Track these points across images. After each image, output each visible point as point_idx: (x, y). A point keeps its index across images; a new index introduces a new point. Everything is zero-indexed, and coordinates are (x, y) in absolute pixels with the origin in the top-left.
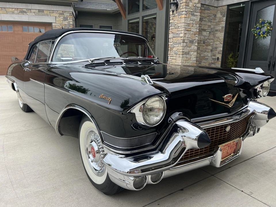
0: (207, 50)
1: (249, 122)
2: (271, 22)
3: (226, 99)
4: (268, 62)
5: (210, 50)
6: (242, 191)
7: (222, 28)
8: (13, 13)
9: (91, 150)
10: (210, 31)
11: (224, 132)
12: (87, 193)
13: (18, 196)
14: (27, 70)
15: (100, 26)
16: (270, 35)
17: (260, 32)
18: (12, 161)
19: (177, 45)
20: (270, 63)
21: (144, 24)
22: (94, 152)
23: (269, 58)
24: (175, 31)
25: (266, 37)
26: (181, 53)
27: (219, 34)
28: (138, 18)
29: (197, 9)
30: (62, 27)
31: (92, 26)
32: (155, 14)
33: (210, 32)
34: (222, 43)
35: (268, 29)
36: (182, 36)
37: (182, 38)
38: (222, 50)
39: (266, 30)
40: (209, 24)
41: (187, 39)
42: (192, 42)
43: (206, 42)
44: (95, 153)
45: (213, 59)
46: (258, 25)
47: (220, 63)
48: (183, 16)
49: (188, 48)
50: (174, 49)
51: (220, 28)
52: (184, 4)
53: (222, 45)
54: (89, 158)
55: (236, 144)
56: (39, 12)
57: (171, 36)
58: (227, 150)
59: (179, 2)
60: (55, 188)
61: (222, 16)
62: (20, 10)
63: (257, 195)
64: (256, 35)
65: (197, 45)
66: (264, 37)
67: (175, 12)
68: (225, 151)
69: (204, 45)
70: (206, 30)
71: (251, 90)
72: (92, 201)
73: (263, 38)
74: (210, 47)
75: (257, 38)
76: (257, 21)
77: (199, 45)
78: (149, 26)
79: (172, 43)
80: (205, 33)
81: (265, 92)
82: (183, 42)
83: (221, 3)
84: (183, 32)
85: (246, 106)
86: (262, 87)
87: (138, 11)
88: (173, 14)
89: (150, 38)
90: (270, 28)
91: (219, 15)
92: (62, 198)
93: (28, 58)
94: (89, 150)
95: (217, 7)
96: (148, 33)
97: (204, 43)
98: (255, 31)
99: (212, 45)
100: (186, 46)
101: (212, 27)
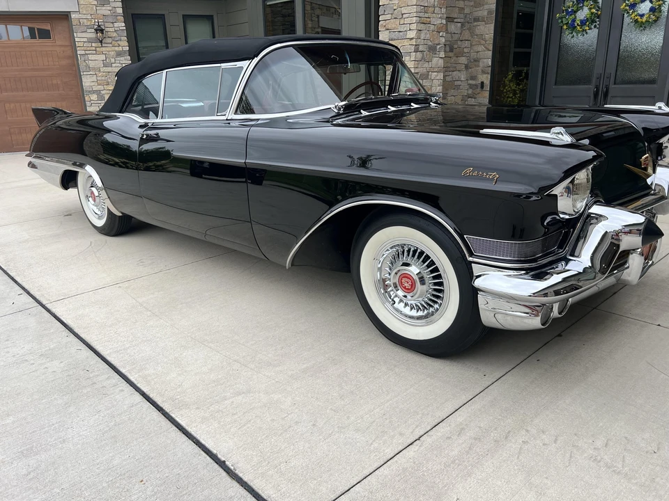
0: (458, 67)
4: (592, 88)
5: (463, 66)
7: (490, 12)
10: (462, 20)
15: (183, 16)
16: (595, 27)
17: (574, 21)
20: (597, 88)
23: (594, 79)
24: (393, 26)
25: (588, 31)
27: (482, 27)
30: (98, 22)
31: (164, 15)
33: (463, 25)
34: (491, 48)
35: (592, 13)
36: (412, 37)
38: (490, 64)
39: (588, 16)
40: (461, 4)
41: (422, 42)
42: (432, 49)
43: (456, 46)
45: (471, 86)
46: (570, 4)
47: (487, 94)
49: (426, 65)
51: (485, 13)
53: (490, 53)
57: (385, 35)
64: (565, 27)
65: (443, 56)
66: (583, 31)
69: (451, 54)
70: (455, 18)
73: (581, 33)
74: (463, 60)
75: (569, 35)
77: (447, 54)
80: (453, 27)
82: (416, 51)
84: (414, 27)
90: (597, 11)
97: (452, 50)
98: (564, 19)
99: (468, 55)
100: (423, 59)
101: (467, 11)
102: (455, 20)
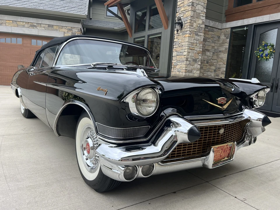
0: (210, 70)
1: (245, 131)
2: (274, 45)
3: (219, 102)
4: (270, 84)
5: (213, 70)
6: (236, 197)
7: (226, 49)
8: (24, 26)
9: (86, 146)
10: (213, 51)
11: (218, 134)
12: (79, 190)
13: (10, 188)
14: (32, 74)
16: (272, 57)
17: (262, 54)
18: (8, 158)
19: (180, 63)
20: (272, 84)
21: (150, 43)
22: (89, 148)
23: (272, 80)
24: (179, 50)
25: (269, 59)
26: (184, 71)
27: (222, 55)
28: (144, 37)
29: (201, 29)
32: (161, 33)
33: (213, 53)
34: (226, 63)
35: (271, 51)
36: (185, 54)
37: (186, 57)
38: (225, 70)
39: (269, 52)
40: (213, 45)
41: (190, 57)
42: (195, 61)
43: (210, 62)
44: (89, 150)
46: (261, 47)
48: (187, 35)
49: (191, 67)
50: (177, 67)
51: (224, 49)
52: (188, 24)
53: (225, 66)
54: (84, 155)
55: (230, 149)
56: (49, 27)
57: (174, 54)
58: (220, 152)
59: (183, 22)
60: (47, 184)
61: (225, 38)
62: (31, 24)
63: (250, 202)
64: (258, 57)
65: (200, 64)
66: (267, 59)
67: (179, 31)
68: (218, 154)
69: (207, 65)
71: (246, 99)
72: (83, 197)
73: (265, 60)
74: (213, 68)
75: (260, 60)
76: (260, 44)
77: (202, 64)
78: (154, 45)
79: (176, 61)
80: (209, 53)
81: (261, 101)
82: (187, 60)
83: (224, 26)
84: (186, 50)
85: (241, 113)
86: (257, 96)
87: (144, 29)
88: (177, 33)
89: (155, 57)
90: (273, 50)
91: (223, 37)
92: (53, 192)
93: (33, 64)
94: (85, 146)
95: (221, 29)
96: (153, 52)
97: (207, 63)
98: (258, 54)
99: (216, 66)
100: (190, 64)
101: (216, 48)
102: (210, 51)
